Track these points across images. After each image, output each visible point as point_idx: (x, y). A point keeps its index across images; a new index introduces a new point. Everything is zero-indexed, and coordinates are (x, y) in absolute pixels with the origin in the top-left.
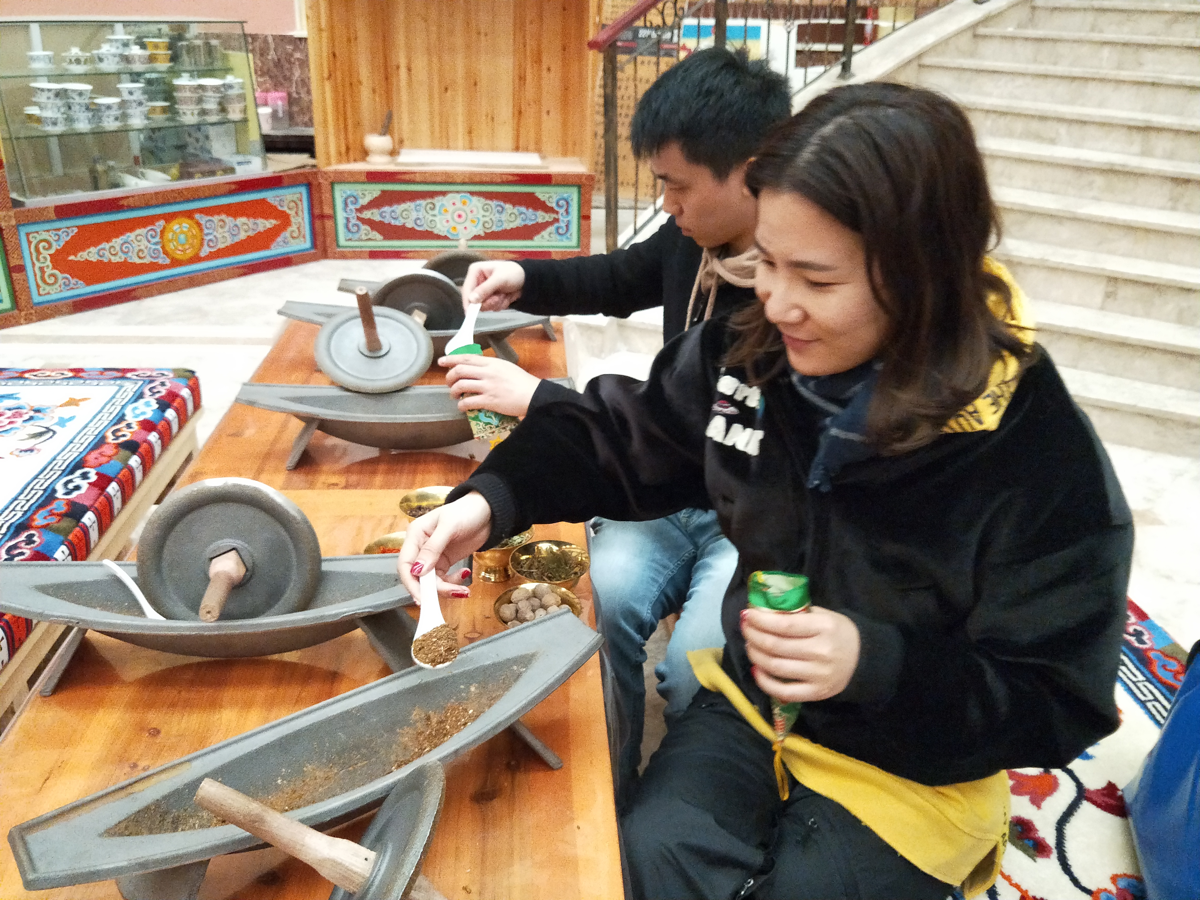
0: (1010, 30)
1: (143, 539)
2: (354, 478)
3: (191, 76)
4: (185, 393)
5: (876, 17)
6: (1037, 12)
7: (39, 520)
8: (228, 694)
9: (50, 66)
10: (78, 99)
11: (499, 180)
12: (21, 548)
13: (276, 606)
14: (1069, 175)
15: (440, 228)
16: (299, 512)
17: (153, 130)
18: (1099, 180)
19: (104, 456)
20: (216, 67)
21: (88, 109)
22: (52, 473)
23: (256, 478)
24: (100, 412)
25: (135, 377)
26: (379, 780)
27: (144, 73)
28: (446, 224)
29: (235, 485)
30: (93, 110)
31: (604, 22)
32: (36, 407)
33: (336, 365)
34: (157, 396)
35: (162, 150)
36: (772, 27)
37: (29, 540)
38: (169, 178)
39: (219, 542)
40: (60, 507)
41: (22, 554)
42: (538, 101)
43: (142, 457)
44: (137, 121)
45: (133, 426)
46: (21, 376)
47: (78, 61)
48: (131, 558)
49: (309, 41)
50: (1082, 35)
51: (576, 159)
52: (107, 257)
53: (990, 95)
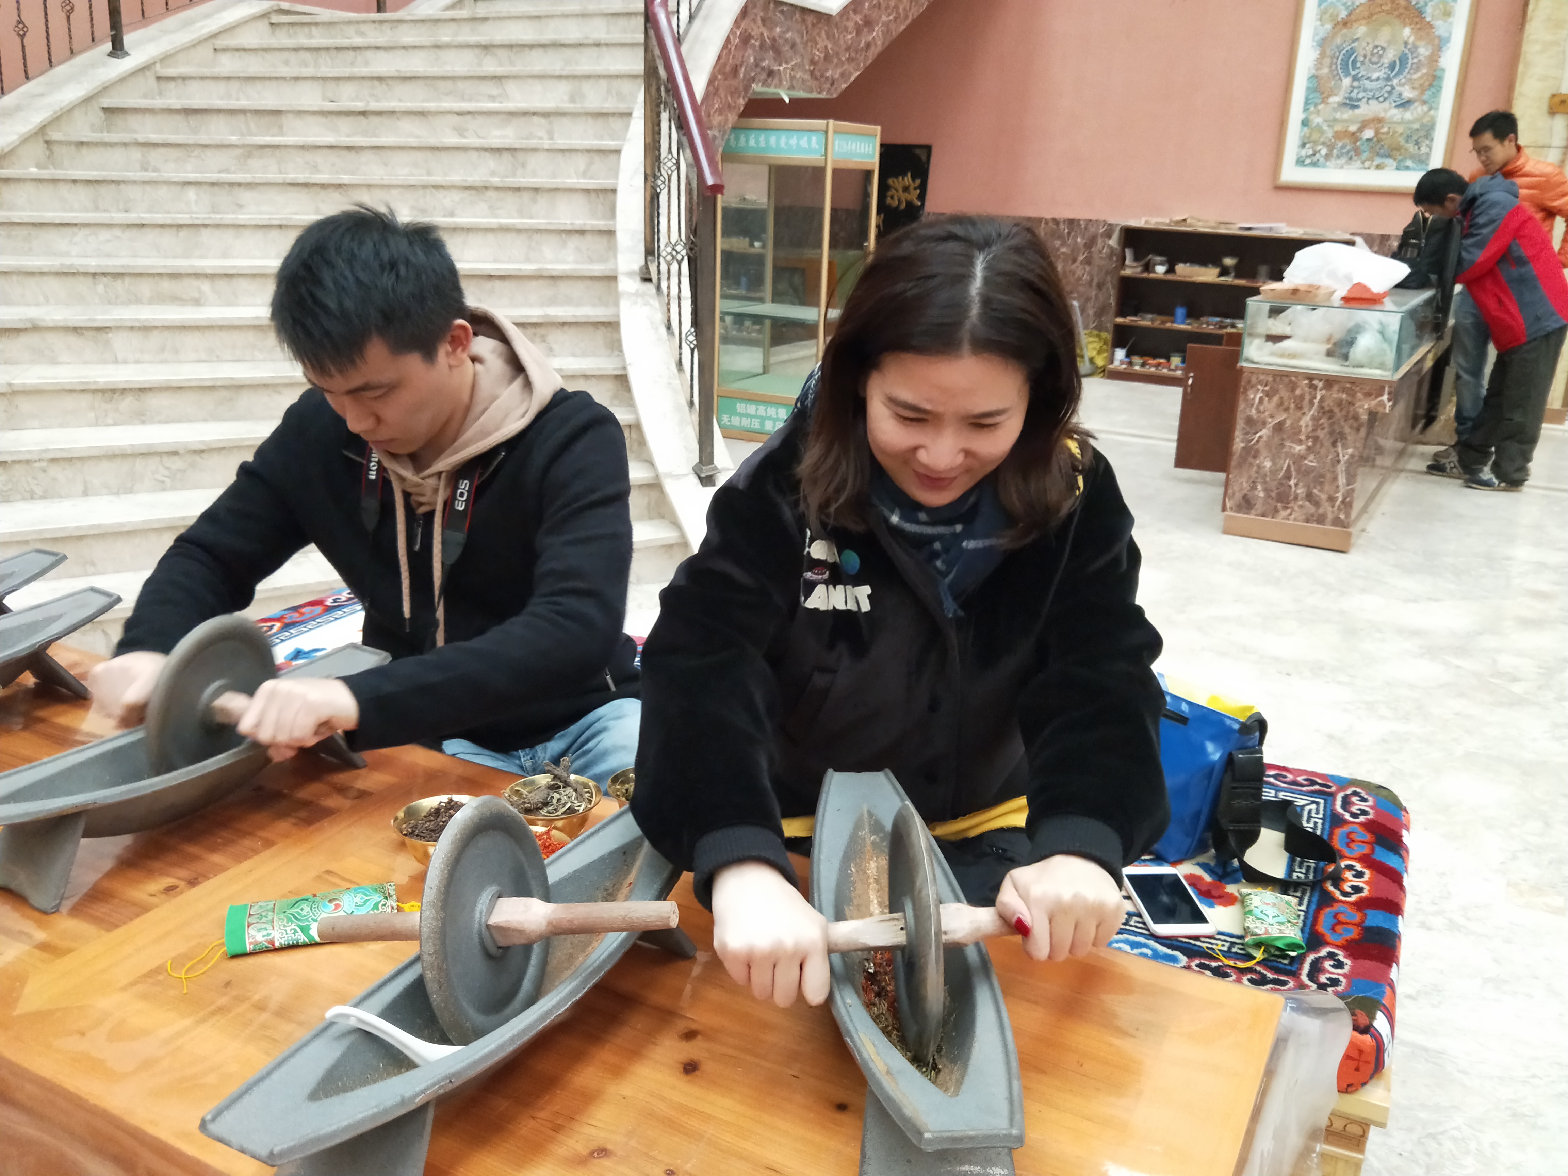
6: (54, 148)
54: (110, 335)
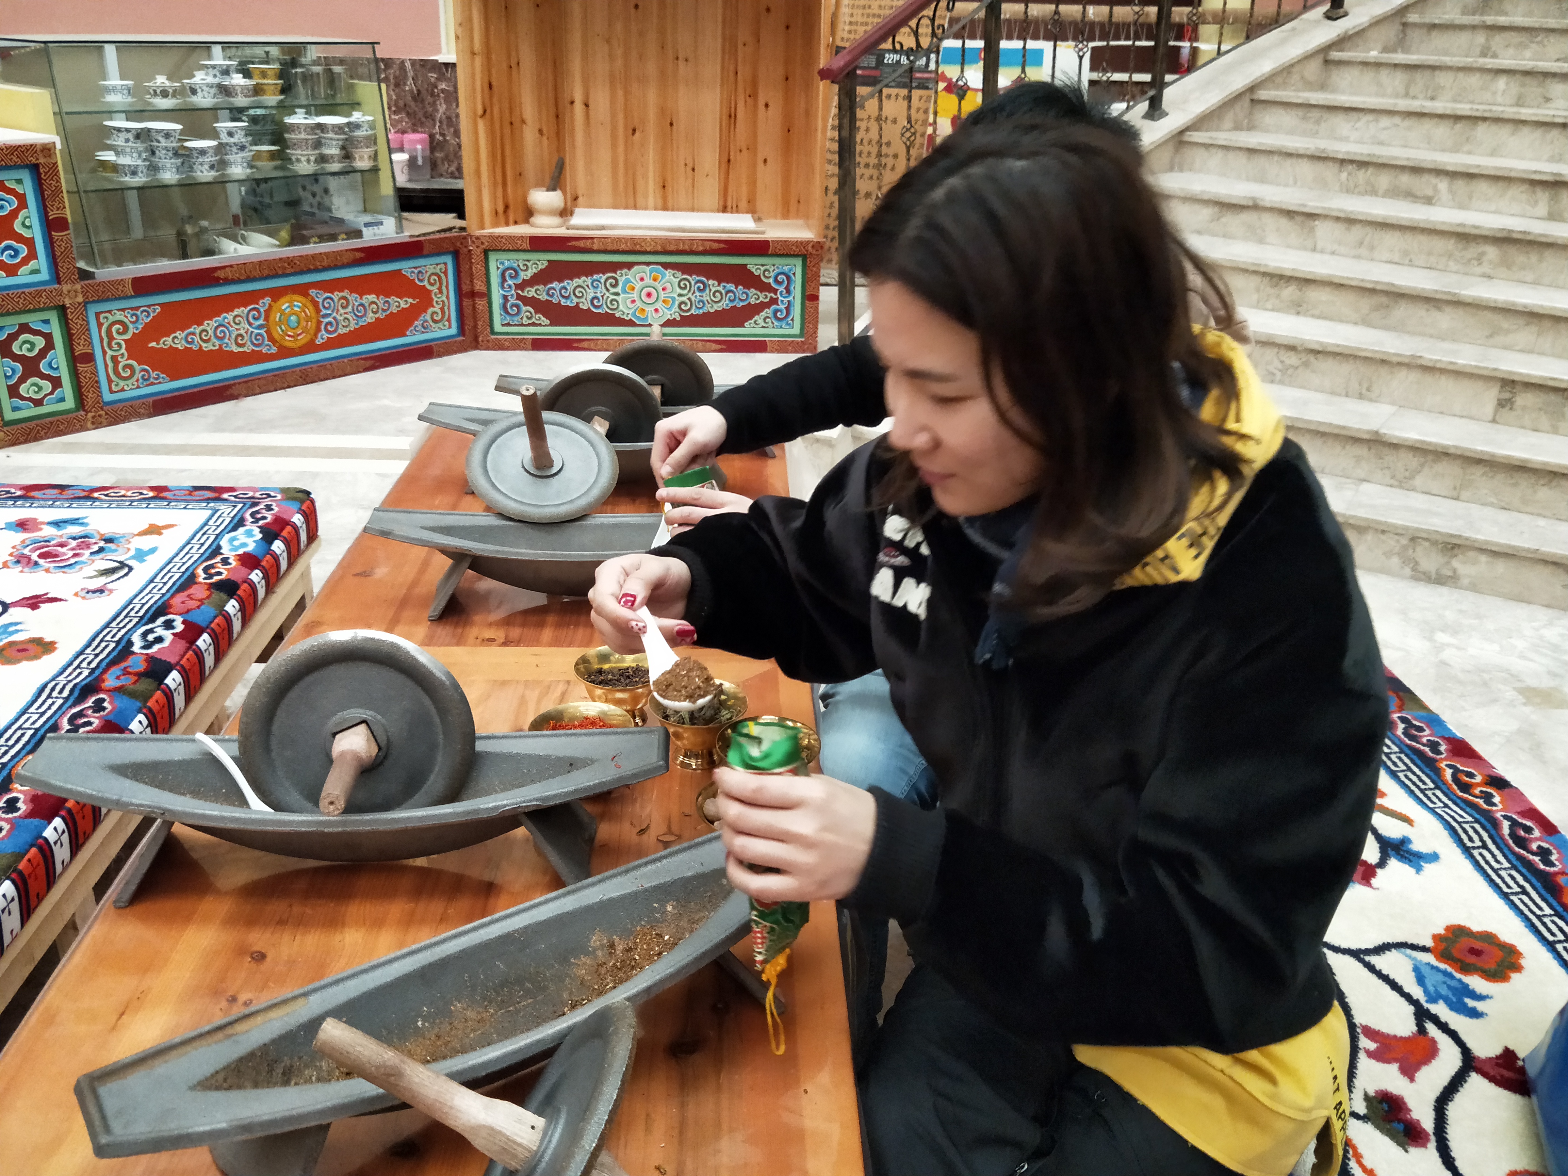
0: (1373, 54)
1: (247, 708)
2: (515, 632)
3: (307, 113)
4: (298, 519)
5: (1195, 38)
6: (1409, 31)
7: (110, 681)
8: (354, 909)
9: (130, 99)
10: (164, 143)
11: (701, 248)
12: (87, 716)
13: (417, 797)
14: (1450, 244)
15: (625, 310)
16: (449, 675)
17: (258, 181)
18: (1491, 252)
19: (192, 599)
20: (338, 101)
21: (176, 154)
22: (127, 620)
23: (390, 630)
24: (188, 543)
25: (233, 499)
26: (548, 1025)
27: (248, 108)
28: (630, 305)
29: (367, 640)
30: (183, 155)
31: (839, 43)
32: (107, 536)
33: (493, 485)
34: (261, 523)
35: (269, 206)
36: (1058, 48)
37: (98, 707)
38: (277, 243)
39: (345, 712)
40: (136, 664)
41: (89, 723)
42: (752, 148)
43: (241, 601)
44: (238, 171)
45: (230, 561)
46: (88, 495)
47: (165, 94)
48: (231, 731)
49: (460, 70)
50: (1469, 61)
51: (800, 222)
52: (197, 343)
53: (1346, 139)
54: (1317, 222)
